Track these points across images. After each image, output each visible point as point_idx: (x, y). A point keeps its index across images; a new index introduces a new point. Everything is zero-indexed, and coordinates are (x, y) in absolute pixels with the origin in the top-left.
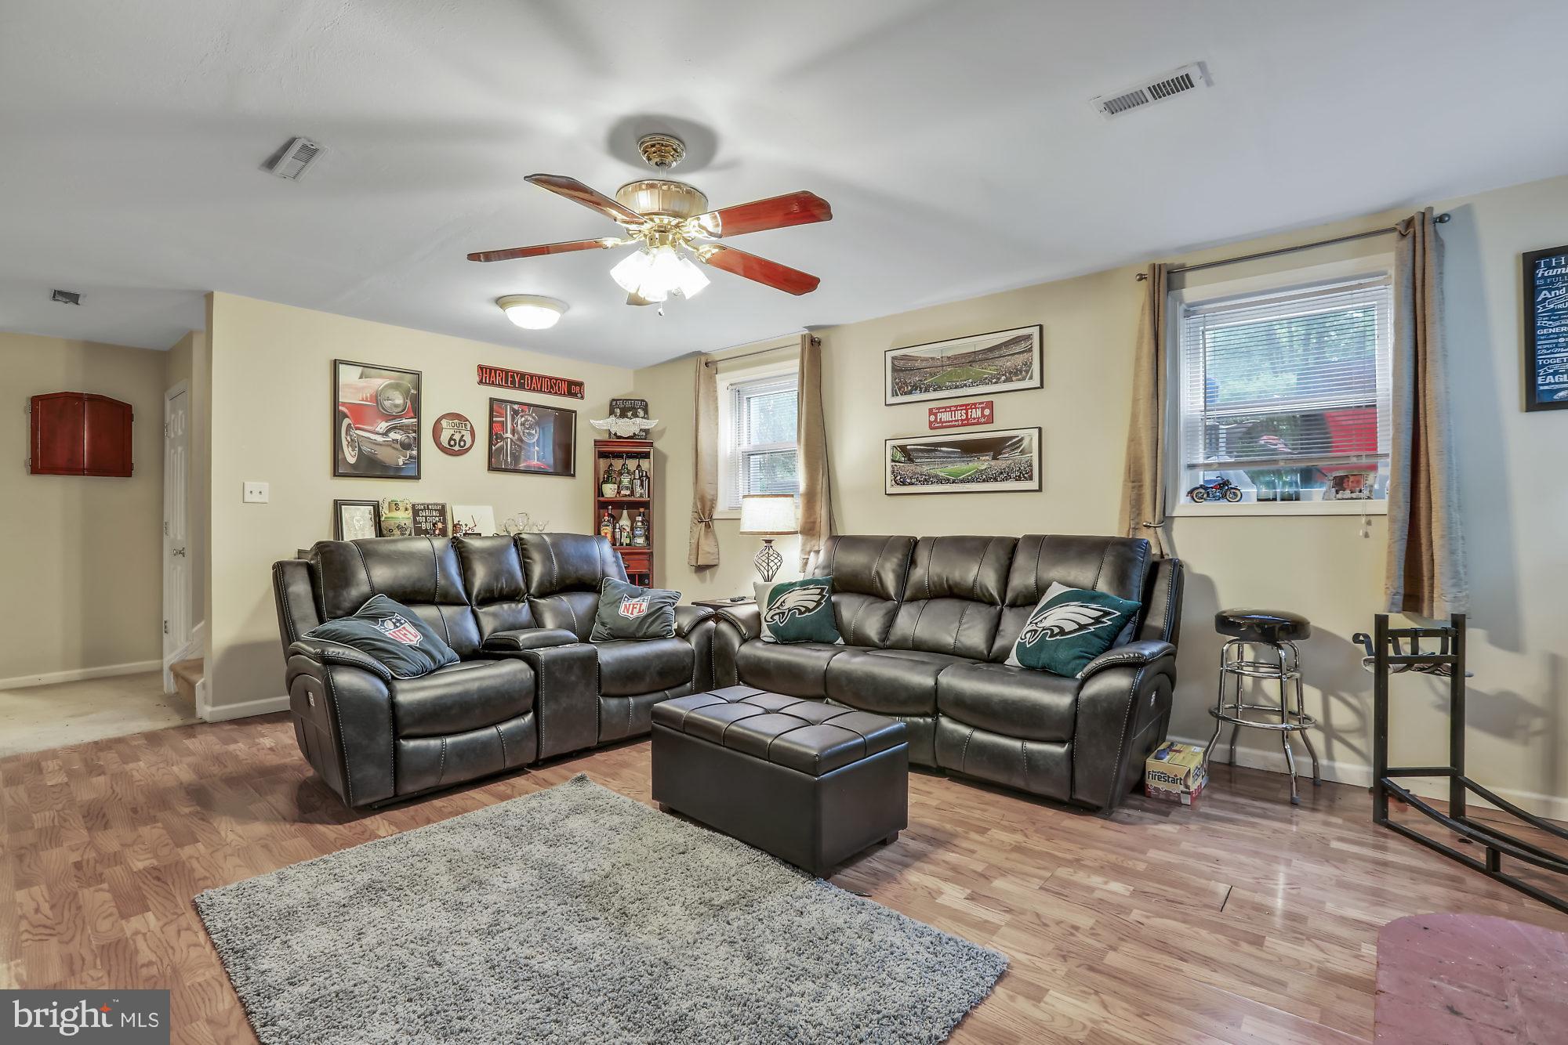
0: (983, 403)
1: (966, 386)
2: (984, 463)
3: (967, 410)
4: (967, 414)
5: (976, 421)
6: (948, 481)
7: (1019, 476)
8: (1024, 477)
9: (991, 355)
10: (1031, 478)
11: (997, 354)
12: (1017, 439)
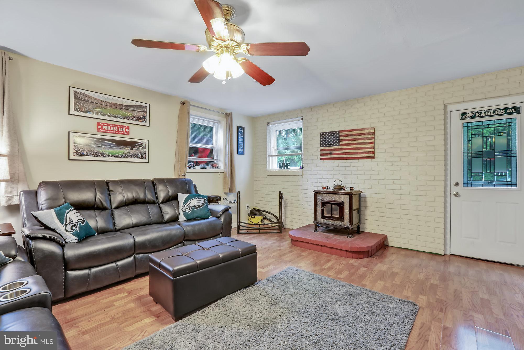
0: (126, 126)
1: (118, 118)
2: (127, 150)
3: (118, 128)
4: (118, 129)
5: (122, 133)
6: (109, 156)
7: (141, 157)
8: (143, 157)
9: (129, 108)
10: (146, 158)
11: (132, 109)
12: (141, 143)
